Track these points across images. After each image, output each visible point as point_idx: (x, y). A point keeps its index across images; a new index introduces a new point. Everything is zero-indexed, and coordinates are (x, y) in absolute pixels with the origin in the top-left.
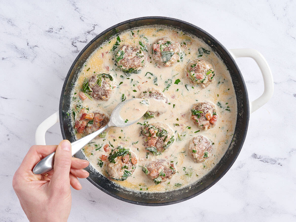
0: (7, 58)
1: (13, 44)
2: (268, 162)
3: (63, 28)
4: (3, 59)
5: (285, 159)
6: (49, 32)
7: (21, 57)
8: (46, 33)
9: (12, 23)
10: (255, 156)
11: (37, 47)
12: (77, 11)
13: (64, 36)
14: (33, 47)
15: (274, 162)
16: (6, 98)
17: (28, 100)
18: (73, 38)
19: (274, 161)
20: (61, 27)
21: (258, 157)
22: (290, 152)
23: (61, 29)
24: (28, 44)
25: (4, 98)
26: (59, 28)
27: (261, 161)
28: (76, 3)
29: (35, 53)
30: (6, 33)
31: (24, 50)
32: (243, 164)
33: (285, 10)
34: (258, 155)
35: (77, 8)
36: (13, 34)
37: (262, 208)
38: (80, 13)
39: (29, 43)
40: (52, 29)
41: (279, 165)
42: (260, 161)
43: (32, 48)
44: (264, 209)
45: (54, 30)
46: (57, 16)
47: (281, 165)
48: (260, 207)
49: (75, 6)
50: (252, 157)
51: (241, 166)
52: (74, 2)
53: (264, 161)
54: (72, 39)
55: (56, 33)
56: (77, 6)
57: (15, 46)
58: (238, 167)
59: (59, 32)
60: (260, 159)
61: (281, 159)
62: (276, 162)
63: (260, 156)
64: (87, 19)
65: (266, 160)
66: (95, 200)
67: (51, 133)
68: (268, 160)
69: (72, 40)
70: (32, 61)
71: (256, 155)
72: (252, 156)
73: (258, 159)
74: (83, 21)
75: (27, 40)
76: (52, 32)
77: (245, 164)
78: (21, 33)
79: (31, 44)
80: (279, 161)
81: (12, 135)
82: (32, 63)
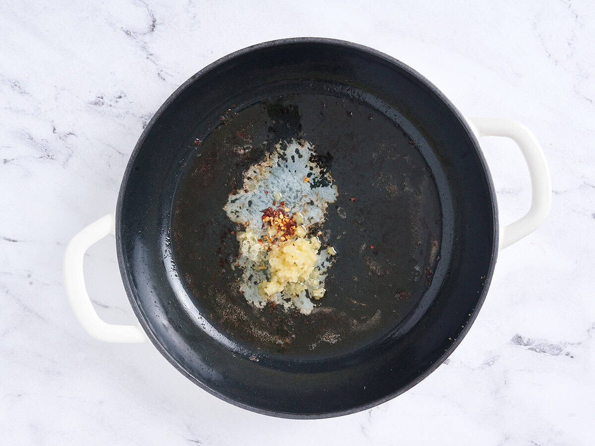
0: (13, 160)
1: (23, 132)
2: (545, 352)
3: (125, 96)
4: (5, 161)
5: (579, 344)
6: (96, 104)
7: (40, 158)
8: (89, 107)
9: (20, 89)
10: (518, 340)
11: (71, 136)
12: (151, 60)
13: (127, 113)
14: (65, 136)
15: (558, 351)
16: (14, 241)
17: (58, 244)
18: (145, 116)
19: (557, 350)
20: (119, 94)
21: (525, 342)
22: (588, 331)
23: (120, 97)
24: (54, 129)
25: (10, 240)
26: (117, 97)
27: (532, 349)
28: (149, 45)
29: (69, 148)
30: (10, 108)
31: (47, 142)
32: (496, 358)
33: (570, 44)
34: (526, 337)
35: (151, 55)
36: (23, 110)
37: (536, 444)
38: (157, 65)
39: (56, 129)
40: (102, 98)
41: (569, 357)
42: (529, 349)
43: (64, 138)
45: (106, 100)
46: (111, 73)
47: (572, 357)
48: (532, 442)
49: (148, 51)
50: (513, 343)
51: (492, 362)
52: (145, 43)
53: (538, 350)
54: (142, 117)
55: (111, 106)
56: (151, 51)
57: (29, 134)
58: (484, 364)
59: (116, 104)
60: (528, 347)
61: (572, 344)
62: (561, 351)
63: (529, 340)
64: (172, 76)
65: (542, 348)
66: (200, 439)
67: (106, 307)
68: (545, 348)
69: (143, 119)
70: (65, 164)
71: (520, 337)
72: (513, 340)
73: (526, 345)
74: (164, 79)
75: (53, 121)
76: (103, 104)
77: (498, 356)
78: (39, 108)
79: (61, 129)
80: (568, 349)
81: (28, 314)
82: (64, 168)
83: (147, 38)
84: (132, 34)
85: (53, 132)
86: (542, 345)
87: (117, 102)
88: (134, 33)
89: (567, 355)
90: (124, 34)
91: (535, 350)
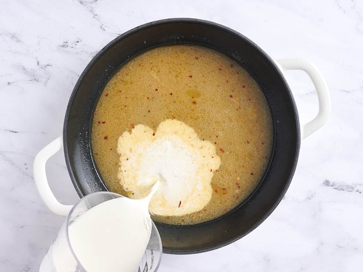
0: (14, 82)
1: (19, 65)
2: (343, 190)
3: (81, 41)
4: (9, 83)
6: (63, 46)
7: (30, 80)
8: (59, 48)
9: (16, 39)
10: (327, 183)
11: (49, 67)
12: (96, 18)
13: (82, 51)
14: (45, 66)
15: (352, 189)
16: (16, 132)
17: (43, 133)
18: (94, 53)
19: (350, 188)
20: (77, 40)
21: (331, 184)
23: (78, 42)
24: (38, 63)
25: (13, 132)
26: (76, 42)
28: (94, 9)
29: (48, 74)
30: (11, 51)
31: (34, 71)
32: (314, 195)
34: (331, 182)
35: (96, 15)
36: (19, 52)
37: (340, 247)
38: (100, 21)
39: (39, 62)
40: (67, 43)
41: (358, 193)
42: (334, 188)
43: (44, 68)
44: (342, 248)
45: (69, 44)
46: (72, 27)
47: (360, 193)
48: (337, 246)
49: (94, 13)
50: (324, 185)
51: (311, 197)
52: (92, 8)
53: (339, 189)
54: (92, 54)
55: (72, 47)
56: (96, 13)
57: (22, 66)
58: (307, 199)
60: (333, 187)
61: (360, 185)
63: (334, 183)
64: (109, 28)
65: (342, 187)
68: (343, 188)
71: (328, 181)
72: (324, 183)
73: (332, 186)
74: (104, 30)
75: (37, 58)
76: (67, 46)
77: (315, 194)
78: (28, 50)
79: (43, 62)
80: (358, 188)
81: (25, 176)
82: (45, 86)
83: (93, 5)
84: (84, 3)
85: (38, 64)
86: (342, 186)
87: (76, 45)
88: (85, 2)
89: (357, 191)
90: (79, 3)
91: (338, 189)
